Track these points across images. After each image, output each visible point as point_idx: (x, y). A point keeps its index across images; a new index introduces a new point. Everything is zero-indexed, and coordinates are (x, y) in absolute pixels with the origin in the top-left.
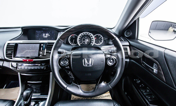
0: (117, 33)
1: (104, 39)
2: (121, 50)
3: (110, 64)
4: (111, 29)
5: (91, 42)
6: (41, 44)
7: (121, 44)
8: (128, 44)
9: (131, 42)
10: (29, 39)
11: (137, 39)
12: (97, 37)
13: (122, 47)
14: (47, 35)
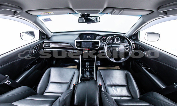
0: (128, 37)
1: (121, 40)
2: (131, 44)
3: (126, 50)
4: (124, 34)
5: (114, 41)
6: (92, 42)
7: (131, 43)
8: (134, 43)
9: (135, 42)
10: (80, 39)
11: (139, 40)
12: (117, 39)
13: (132, 44)
14: (90, 37)
